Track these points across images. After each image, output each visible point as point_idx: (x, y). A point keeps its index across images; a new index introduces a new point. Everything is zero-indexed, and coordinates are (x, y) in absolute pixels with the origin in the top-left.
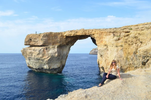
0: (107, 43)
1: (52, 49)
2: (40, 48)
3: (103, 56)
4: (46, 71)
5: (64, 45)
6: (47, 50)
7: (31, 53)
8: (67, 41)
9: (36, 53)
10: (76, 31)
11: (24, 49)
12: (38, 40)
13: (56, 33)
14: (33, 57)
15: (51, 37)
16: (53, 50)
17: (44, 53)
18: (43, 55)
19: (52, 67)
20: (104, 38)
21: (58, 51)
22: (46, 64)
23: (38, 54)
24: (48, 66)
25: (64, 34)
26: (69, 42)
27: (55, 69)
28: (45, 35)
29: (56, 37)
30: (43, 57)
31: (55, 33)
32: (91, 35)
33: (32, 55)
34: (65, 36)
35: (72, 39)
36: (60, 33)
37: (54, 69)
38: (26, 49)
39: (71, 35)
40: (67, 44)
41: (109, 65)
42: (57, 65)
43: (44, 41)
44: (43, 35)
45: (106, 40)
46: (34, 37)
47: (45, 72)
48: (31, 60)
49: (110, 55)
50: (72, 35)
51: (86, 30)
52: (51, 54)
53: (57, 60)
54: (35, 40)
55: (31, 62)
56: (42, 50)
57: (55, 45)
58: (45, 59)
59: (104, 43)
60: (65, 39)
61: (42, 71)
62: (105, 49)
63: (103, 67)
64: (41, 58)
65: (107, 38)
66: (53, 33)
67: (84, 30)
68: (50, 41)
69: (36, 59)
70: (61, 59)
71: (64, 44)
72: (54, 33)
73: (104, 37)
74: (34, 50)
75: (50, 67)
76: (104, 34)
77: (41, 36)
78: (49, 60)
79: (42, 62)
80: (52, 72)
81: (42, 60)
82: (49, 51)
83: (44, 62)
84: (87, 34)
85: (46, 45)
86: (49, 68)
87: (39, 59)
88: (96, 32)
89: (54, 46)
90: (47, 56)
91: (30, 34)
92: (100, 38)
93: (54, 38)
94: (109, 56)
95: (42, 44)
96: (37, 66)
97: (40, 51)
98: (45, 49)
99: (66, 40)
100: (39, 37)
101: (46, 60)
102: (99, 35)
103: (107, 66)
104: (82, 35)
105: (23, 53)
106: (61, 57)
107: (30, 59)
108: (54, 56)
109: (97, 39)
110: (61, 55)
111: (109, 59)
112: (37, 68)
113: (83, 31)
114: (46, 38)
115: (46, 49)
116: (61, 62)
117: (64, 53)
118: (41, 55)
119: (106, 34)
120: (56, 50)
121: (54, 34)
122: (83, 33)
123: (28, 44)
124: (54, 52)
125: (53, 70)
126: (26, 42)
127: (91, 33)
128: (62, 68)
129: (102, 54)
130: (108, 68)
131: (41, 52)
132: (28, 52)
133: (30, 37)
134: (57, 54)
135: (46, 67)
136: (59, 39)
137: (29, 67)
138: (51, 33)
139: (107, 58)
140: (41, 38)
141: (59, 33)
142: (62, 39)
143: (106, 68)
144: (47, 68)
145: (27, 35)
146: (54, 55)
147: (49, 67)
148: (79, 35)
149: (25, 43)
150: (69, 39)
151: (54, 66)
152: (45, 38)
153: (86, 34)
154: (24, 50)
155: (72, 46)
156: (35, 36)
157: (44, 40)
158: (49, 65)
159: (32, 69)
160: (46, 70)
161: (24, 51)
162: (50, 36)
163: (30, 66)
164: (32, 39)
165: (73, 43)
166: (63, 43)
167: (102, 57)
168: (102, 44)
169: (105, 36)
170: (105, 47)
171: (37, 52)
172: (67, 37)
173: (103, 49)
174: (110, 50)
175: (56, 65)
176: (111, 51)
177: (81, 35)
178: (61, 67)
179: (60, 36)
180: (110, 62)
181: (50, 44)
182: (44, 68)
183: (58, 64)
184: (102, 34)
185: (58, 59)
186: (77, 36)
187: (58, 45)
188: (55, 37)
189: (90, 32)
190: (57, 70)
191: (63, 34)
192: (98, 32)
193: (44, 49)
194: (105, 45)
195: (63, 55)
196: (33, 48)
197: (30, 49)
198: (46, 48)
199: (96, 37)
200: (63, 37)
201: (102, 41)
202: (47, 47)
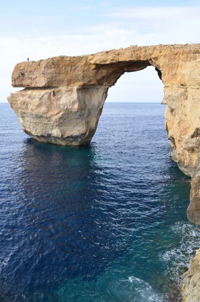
0: (186, 80)
1: (65, 95)
2: (43, 92)
3: (176, 110)
4: (56, 141)
5: (93, 85)
6: (56, 98)
7: (24, 103)
8: (99, 77)
9: (35, 104)
10: (117, 53)
11: (13, 96)
12: (38, 76)
13: (74, 57)
14: (29, 111)
15: (64, 68)
16: (69, 97)
17: (49, 103)
18: (49, 108)
19: (67, 132)
20: (179, 68)
21: (78, 98)
22: (56, 126)
23: (39, 106)
24: (59, 130)
25: (91, 60)
26: (103, 78)
27: (75, 138)
28: (50, 64)
29: (73, 68)
30: (48, 111)
31: (70, 58)
32: (151, 59)
33: (27, 108)
34: (94, 64)
35: (111, 72)
36: (83, 57)
37: (71, 137)
38: (16, 94)
39: (106, 61)
40: (100, 83)
41: (186, 133)
42: (79, 129)
43: (49, 78)
44: (45, 64)
45: (184, 72)
46: (29, 69)
47: (55, 143)
48: (27, 119)
49: (191, 111)
50: (108, 62)
51: (140, 49)
52: (65, 106)
53: (79, 119)
54: (30, 76)
55: (28, 121)
56: (46, 96)
57: (72, 85)
58: (54, 115)
59: (178, 79)
60: (94, 71)
61: (49, 141)
62: (182, 94)
63: (173, 138)
64: (45, 115)
65: (187, 67)
66: (67, 57)
67: (135, 49)
68: (62, 76)
69: (34, 116)
70: (86, 115)
71: (92, 83)
72: (68, 59)
73: (180, 66)
74: (30, 97)
75: (65, 132)
76: (181, 56)
77: (41, 66)
78: (61, 118)
79: (47, 122)
80: (70, 144)
81: (47, 118)
82: (60, 98)
83: (52, 122)
84: (142, 59)
85: (54, 85)
86: (62, 136)
87: (41, 117)
88: (163, 53)
89: (70, 88)
90: (56, 110)
91: (22, 63)
92: (172, 68)
93: (70, 69)
94: (188, 112)
95: (45, 85)
96: (38, 131)
97: (40, 99)
98: (52, 93)
99: (96, 73)
100: (39, 67)
101: (54, 118)
102: (169, 61)
103: (182, 136)
104: (130, 60)
105: (12, 103)
106: (86, 112)
107: (24, 115)
108: (70, 111)
109: (164, 70)
110: (86, 106)
111: (189, 119)
112: (39, 135)
113: (133, 50)
114: (53, 69)
115: (54, 95)
116: (87, 123)
117: (93, 103)
118: (43, 109)
119: (185, 56)
120: (75, 95)
121: (70, 61)
122: (131, 57)
123: (19, 83)
124: (70, 102)
125: (71, 139)
126: (15, 80)
127: (150, 55)
128: (89, 136)
129: (173, 107)
130: (184, 140)
131: (43, 101)
132: (19, 102)
133: (22, 68)
134: (76, 106)
135: (56, 132)
136: (80, 73)
137: (26, 132)
138: (62, 58)
139: (183, 117)
140: (42, 69)
141: (80, 58)
142: (86, 73)
143: (179, 141)
144: (58, 134)
145: (16, 66)
146: (71, 107)
147: (63, 132)
148: (122, 60)
149: (14, 82)
150: (104, 72)
151: (72, 131)
152: (49, 71)
153: (140, 57)
154: (11, 96)
155: (111, 86)
156: (31, 66)
157: (49, 76)
158: (62, 128)
159: (32, 137)
160: (56, 138)
161: (12, 100)
162: (61, 66)
163: (27, 129)
164: (26, 74)
165: (113, 81)
166: (90, 81)
167: (174, 113)
168: (176, 82)
169: (184, 64)
170: (182, 90)
171: (35, 102)
172: (99, 67)
173: (176, 95)
174: (191, 99)
175: (75, 128)
176: (193, 99)
177: (127, 60)
178: (87, 134)
179: (83, 64)
180: (190, 126)
181: (61, 82)
182: (53, 135)
183: (81, 127)
184: (177, 56)
185: (80, 116)
186: (122, 65)
187: (80, 86)
188: (71, 66)
189: (149, 52)
190: (80, 140)
191: (88, 59)
192: (168, 52)
193: (50, 94)
194: (182, 85)
195: (90, 108)
196: (29, 92)
197: (23, 96)
198: (54, 92)
199: (161, 65)
200: (89, 68)
201: (175, 74)
202: (56, 90)
